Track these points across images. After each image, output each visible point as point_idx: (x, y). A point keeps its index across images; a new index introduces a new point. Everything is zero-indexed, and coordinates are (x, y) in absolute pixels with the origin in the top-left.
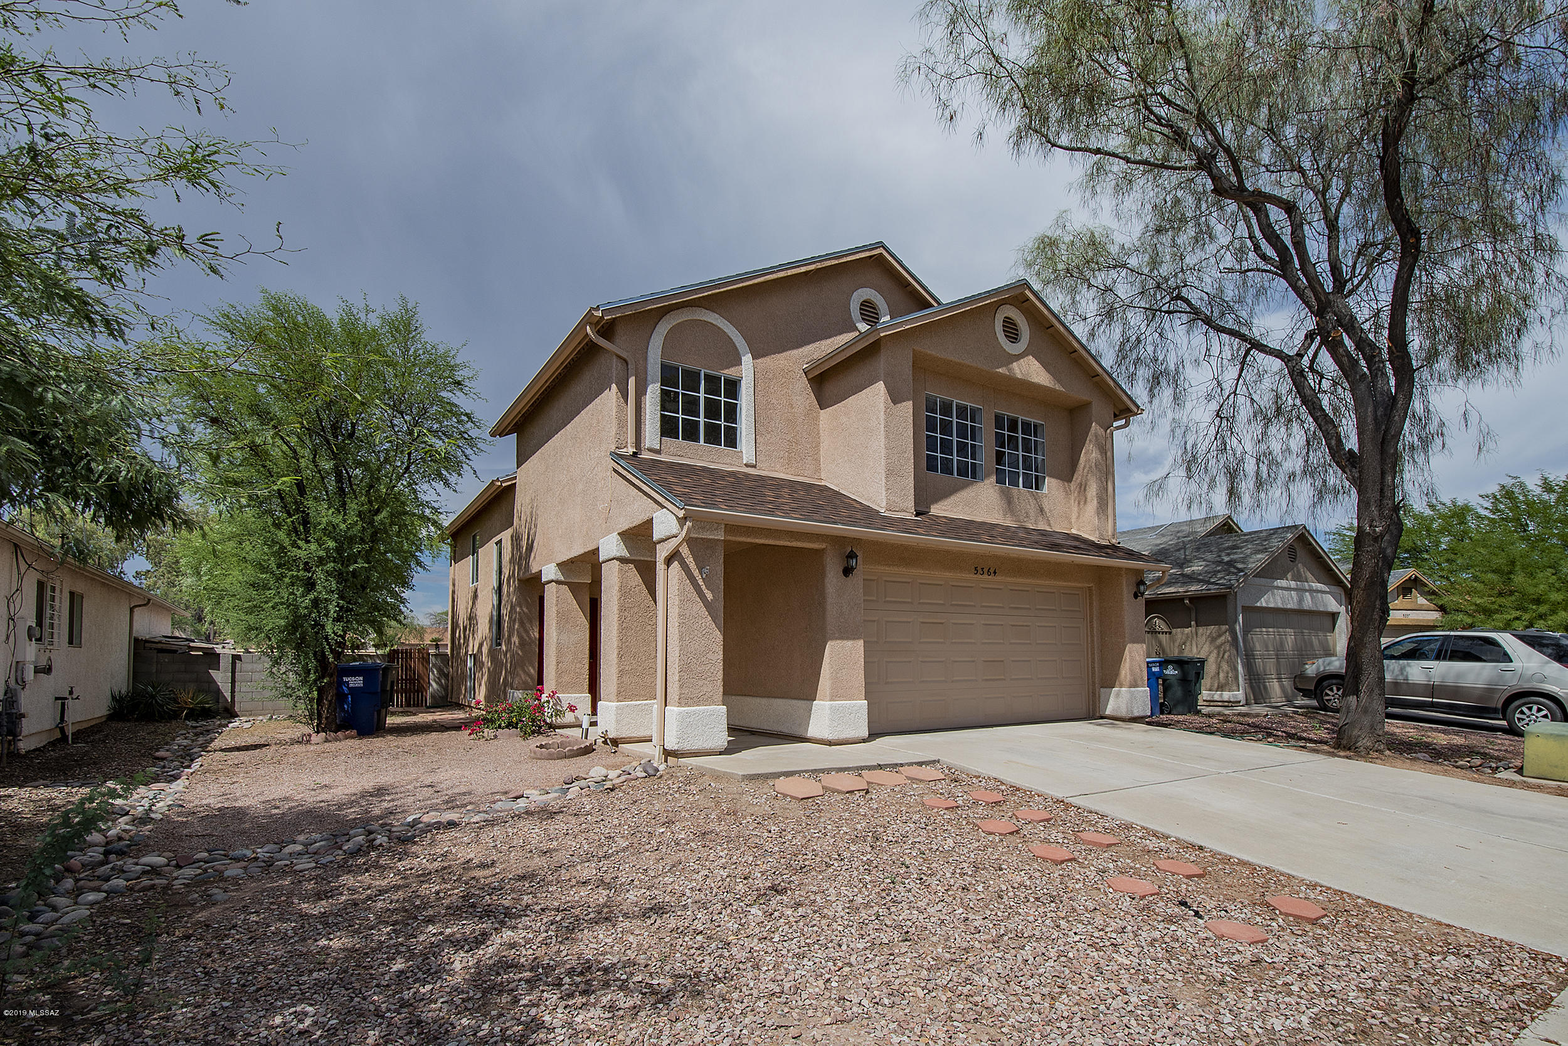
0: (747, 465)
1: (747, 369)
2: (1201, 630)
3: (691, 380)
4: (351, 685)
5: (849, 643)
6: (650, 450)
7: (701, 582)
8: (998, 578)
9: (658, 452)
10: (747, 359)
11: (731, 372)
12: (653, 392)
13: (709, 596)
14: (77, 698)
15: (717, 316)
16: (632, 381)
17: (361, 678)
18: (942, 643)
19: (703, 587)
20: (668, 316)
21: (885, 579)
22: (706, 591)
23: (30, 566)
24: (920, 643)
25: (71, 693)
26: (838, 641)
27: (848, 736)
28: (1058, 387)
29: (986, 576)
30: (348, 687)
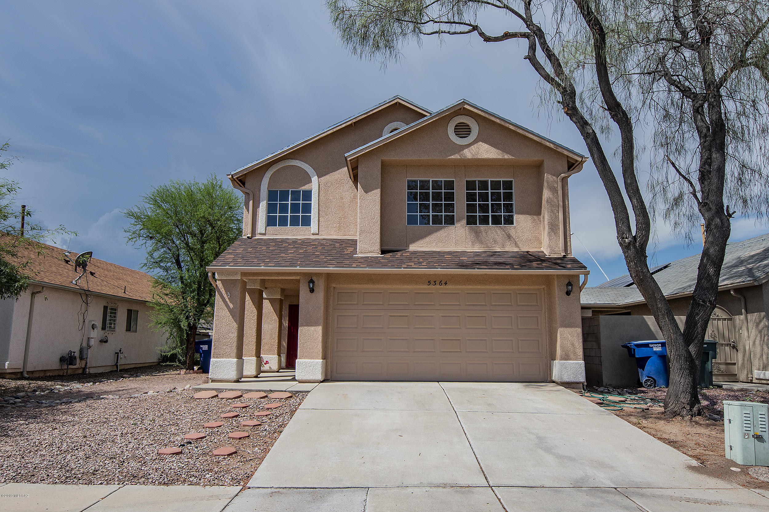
0: (313, 234)
1: (314, 185)
2: (749, 316)
3: (284, 195)
4: (203, 349)
5: (313, 328)
6: (260, 234)
7: (227, 300)
8: (447, 287)
9: (265, 234)
10: (315, 179)
11: (306, 188)
12: (263, 206)
13: (231, 306)
14: (122, 353)
15: (297, 161)
16: (251, 202)
17: (207, 346)
18: (406, 328)
19: (229, 302)
20: (271, 168)
21: (364, 291)
22: (230, 304)
23: (84, 301)
24: (389, 328)
25: (120, 351)
26: (305, 327)
27: (308, 378)
28: (506, 157)
29: (438, 286)
30: (202, 350)
